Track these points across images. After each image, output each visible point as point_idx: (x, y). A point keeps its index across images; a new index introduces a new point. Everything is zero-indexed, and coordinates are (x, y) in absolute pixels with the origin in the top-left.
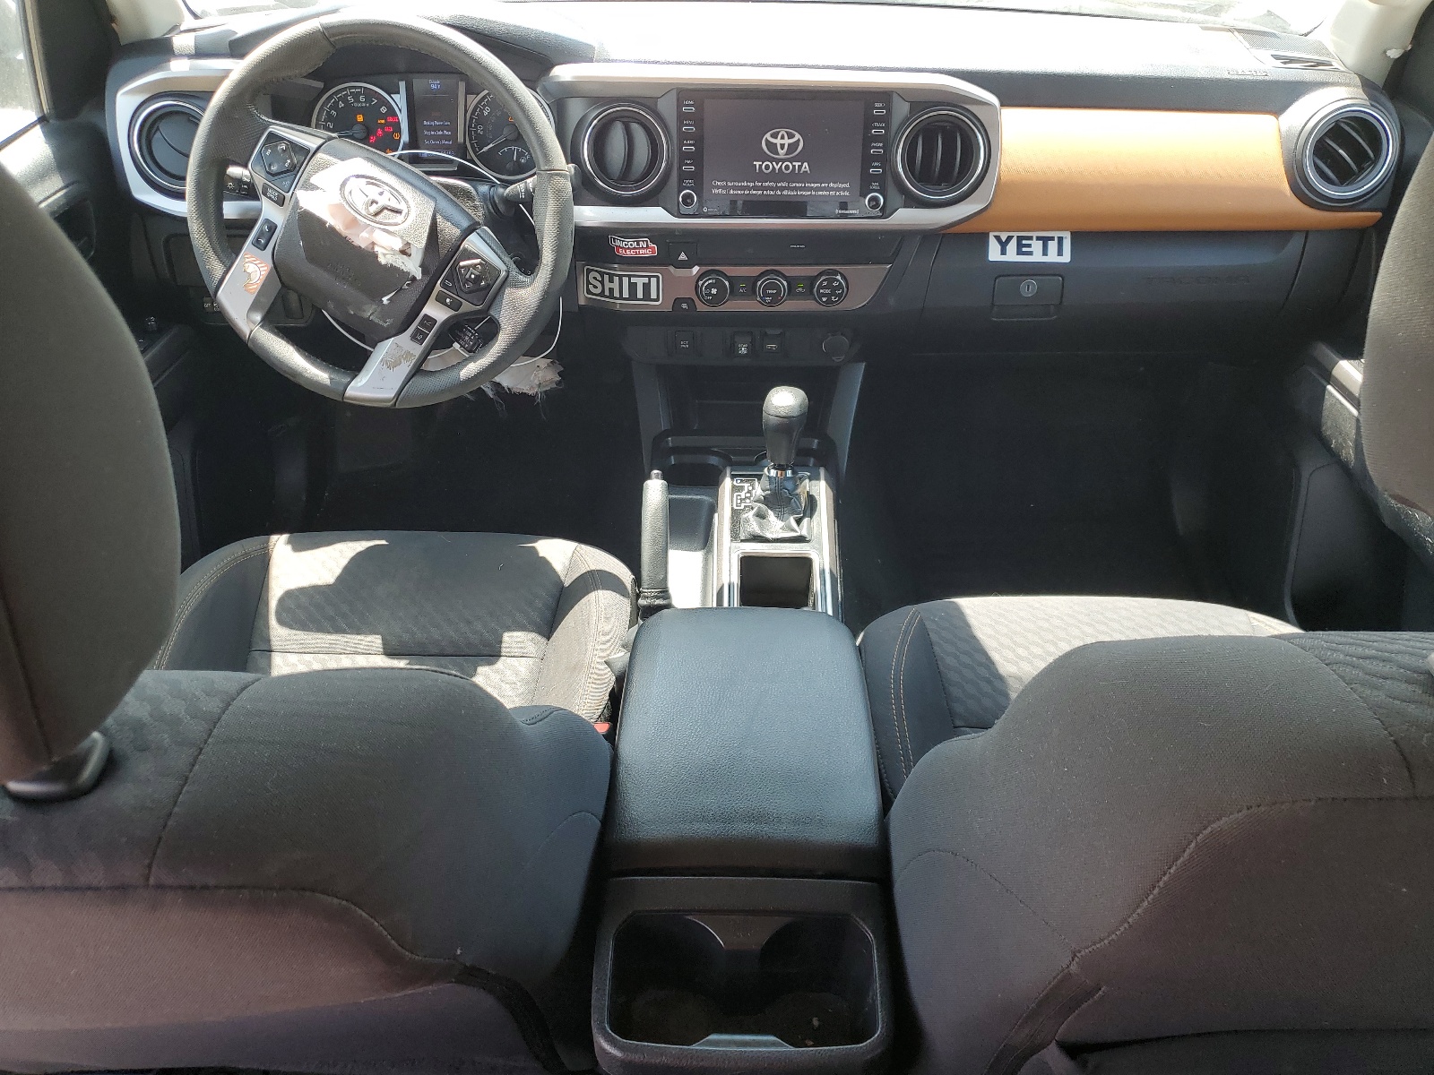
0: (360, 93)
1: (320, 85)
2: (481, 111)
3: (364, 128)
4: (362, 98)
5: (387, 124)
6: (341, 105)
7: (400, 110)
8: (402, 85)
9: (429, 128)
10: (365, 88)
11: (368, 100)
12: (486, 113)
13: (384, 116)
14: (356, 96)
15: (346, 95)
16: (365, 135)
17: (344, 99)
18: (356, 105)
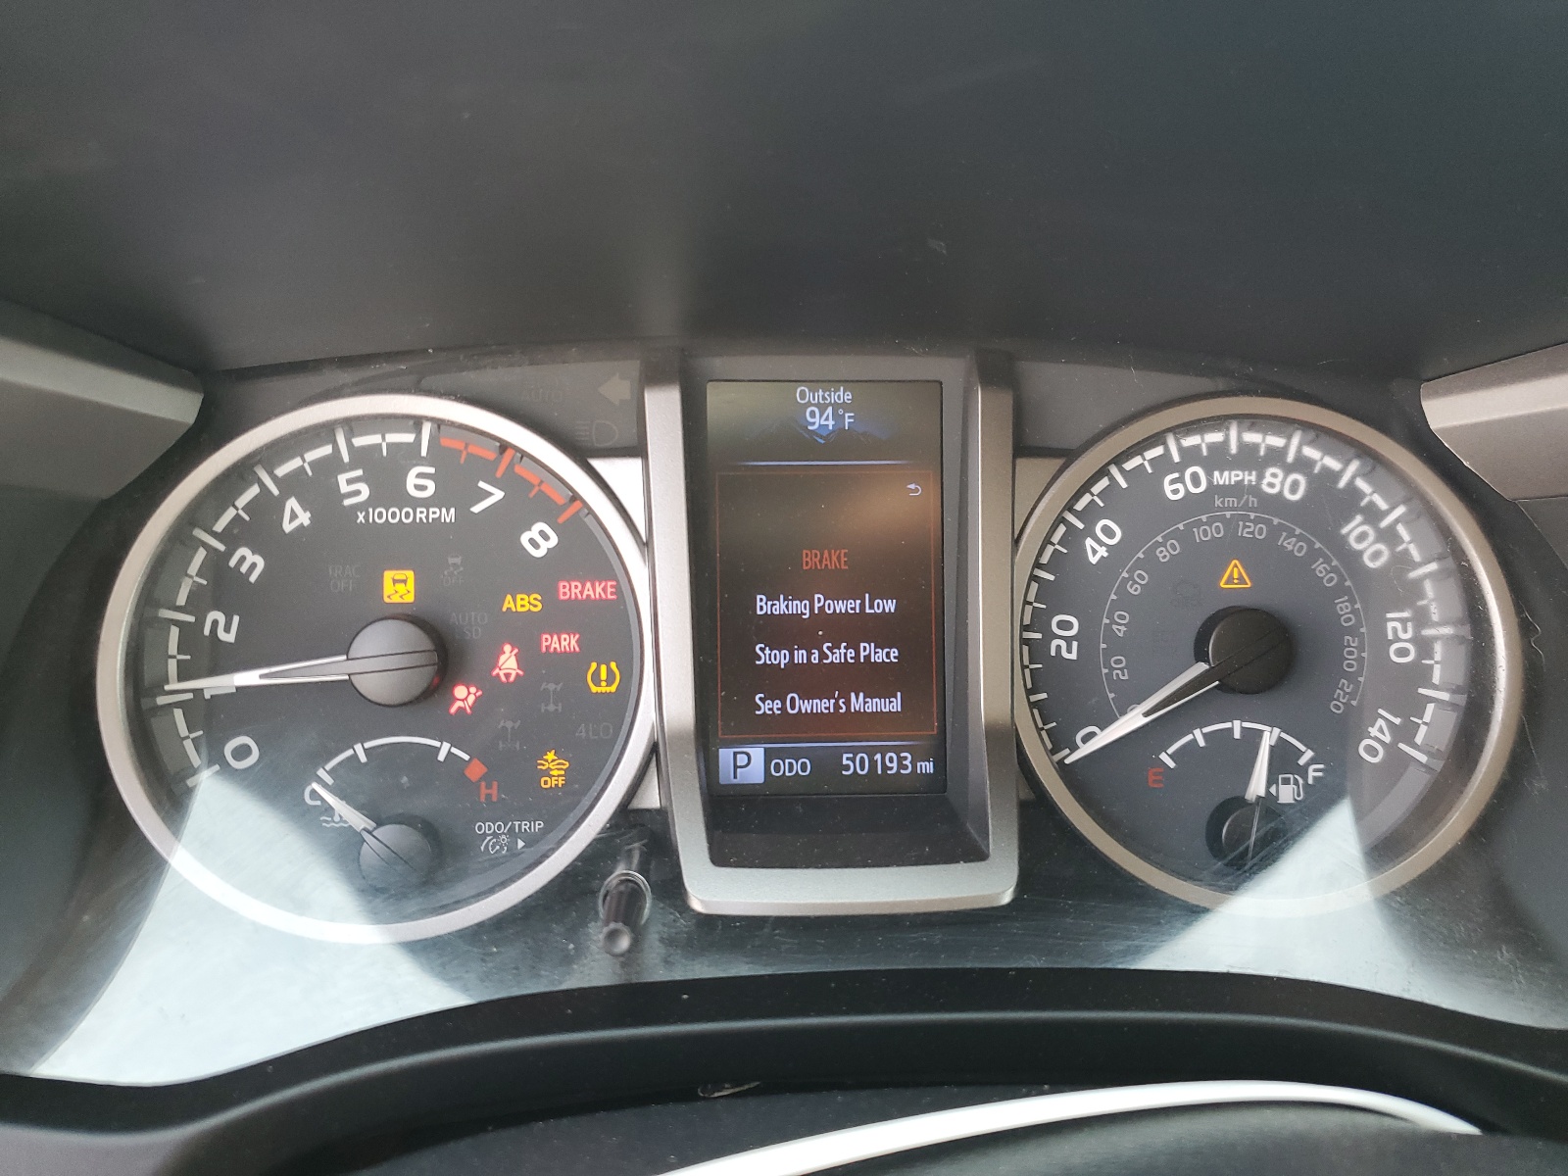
0: (407, 455)
1: (176, 406)
2: (1073, 538)
3: (425, 643)
4: (418, 482)
5: (558, 616)
6: (296, 516)
7: (646, 545)
8: (663, 410)
9: (782, 632)
10: (439, 423)
11: (455, 486)
12: (1095, 552)
13: (540, 575)
14: (385, 471)
15: (330, 467)
16: (419, 680)
17: (316, 488)
18: (382, 515)
